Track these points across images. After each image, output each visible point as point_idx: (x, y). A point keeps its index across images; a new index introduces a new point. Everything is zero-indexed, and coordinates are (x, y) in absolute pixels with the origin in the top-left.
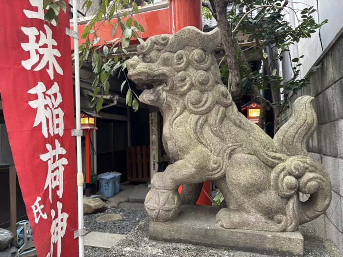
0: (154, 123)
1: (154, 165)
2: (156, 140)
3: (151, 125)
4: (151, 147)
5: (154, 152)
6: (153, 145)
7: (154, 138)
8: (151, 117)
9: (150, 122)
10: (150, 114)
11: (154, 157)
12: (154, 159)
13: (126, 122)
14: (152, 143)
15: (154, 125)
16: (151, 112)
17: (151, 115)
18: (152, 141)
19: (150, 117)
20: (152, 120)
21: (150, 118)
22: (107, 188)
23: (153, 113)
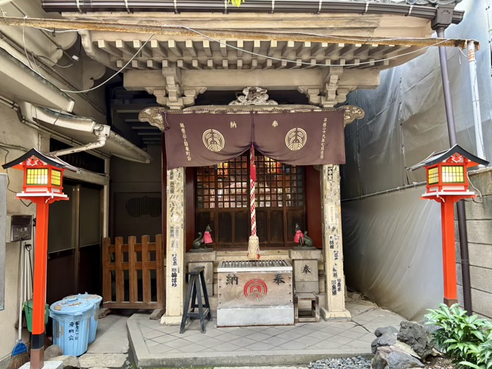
0: (176, 190)
1: (174, 275)
2: (179, 225)
3: (169, 195)
4: (169, 240)
5: (175, 249)
6: (172, 235)
7: (175, 220)
8: (171, 178)
9: (168, 188)
10: (168, 172)
11: (175, 259)
12: (175, 263)
13: (100, 187)
14: (172, 231)
15: (176, 193)
16: (171, 168)
17: (172, 173)
18: (172, 227)
19: (168, 177)
20: (172, 183)
21: (169, 181)
22: (74, 335)
23: (175, 170)
